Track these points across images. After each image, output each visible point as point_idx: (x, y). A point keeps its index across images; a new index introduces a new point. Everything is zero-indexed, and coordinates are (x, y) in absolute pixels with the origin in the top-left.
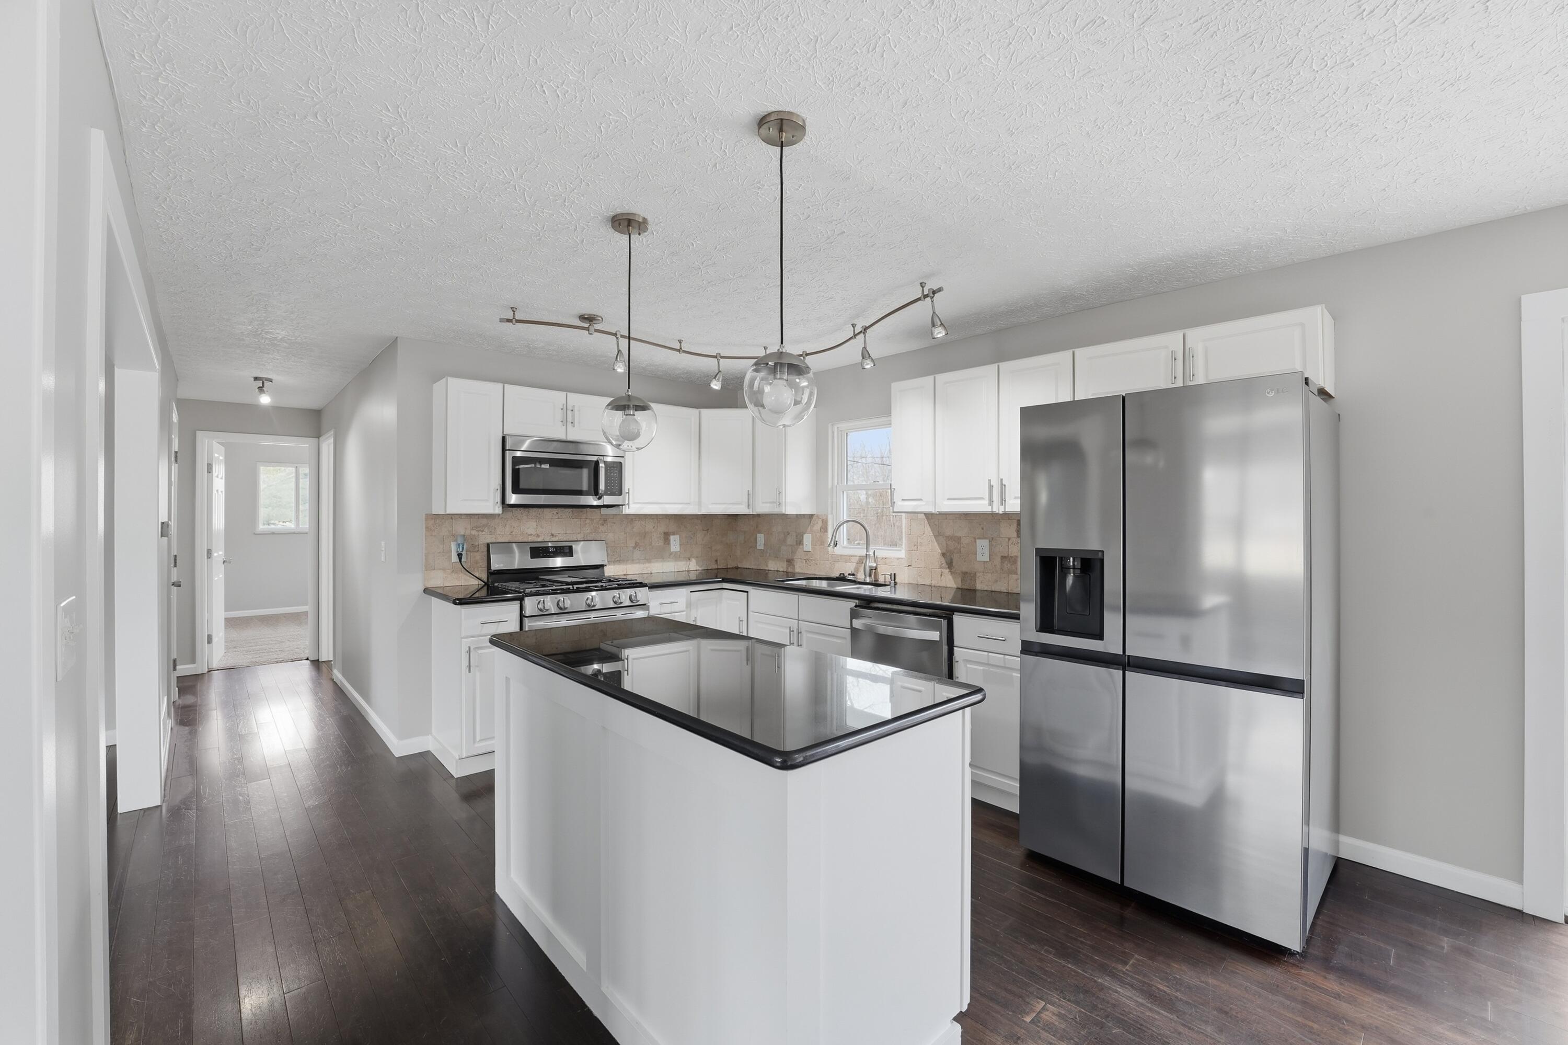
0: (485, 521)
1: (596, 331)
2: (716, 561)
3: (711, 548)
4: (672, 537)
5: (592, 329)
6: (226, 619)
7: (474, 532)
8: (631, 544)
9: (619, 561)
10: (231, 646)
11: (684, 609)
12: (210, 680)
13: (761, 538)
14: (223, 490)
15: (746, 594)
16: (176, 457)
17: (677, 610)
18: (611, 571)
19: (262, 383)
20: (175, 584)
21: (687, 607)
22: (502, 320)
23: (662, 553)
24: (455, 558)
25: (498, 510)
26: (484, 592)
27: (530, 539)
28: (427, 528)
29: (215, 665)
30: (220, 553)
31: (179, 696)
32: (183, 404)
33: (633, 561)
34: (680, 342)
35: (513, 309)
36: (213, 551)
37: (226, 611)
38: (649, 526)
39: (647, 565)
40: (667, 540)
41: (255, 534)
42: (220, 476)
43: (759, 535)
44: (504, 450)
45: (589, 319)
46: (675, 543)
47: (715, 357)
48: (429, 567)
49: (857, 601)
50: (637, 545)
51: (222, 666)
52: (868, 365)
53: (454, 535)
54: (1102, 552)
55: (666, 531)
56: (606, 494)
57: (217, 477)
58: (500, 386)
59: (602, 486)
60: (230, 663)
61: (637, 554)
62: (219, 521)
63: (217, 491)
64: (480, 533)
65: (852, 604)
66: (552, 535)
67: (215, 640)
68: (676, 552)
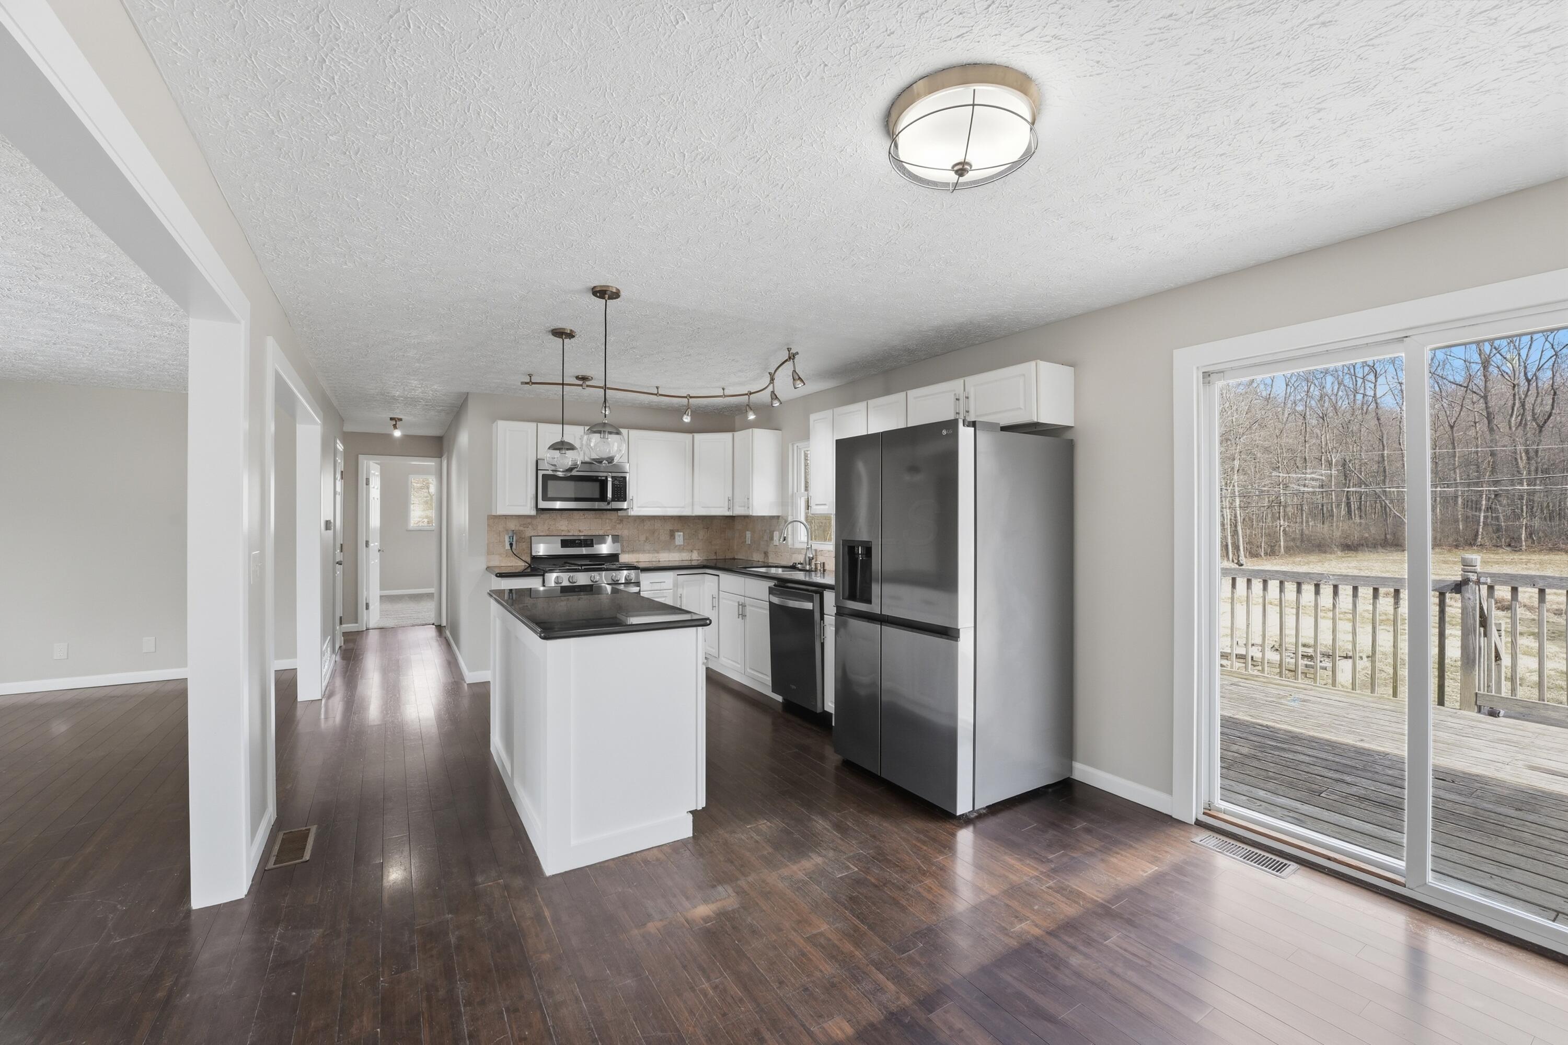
0: (529, 520)
1: (587, 386)
2: (716, 553)
3: (710, 542)
4: (677, 534)
5: (584, 386)
6: (381, 597)
7: (521, 528)
8: (643, 538)
9: (633, 551)
10: (383, 613)
11: (671, 587)
12: (367, 635)
13: (748, 534)
14: (379, 497)
15: (717, 577)
16: (342, 475)
17: (665, 588)
18: (624, 558)
19: (395, 421)
20: (340, 563)
21: (674, 586)
22: (522, 383)
23: (669, 545)
24: (508, 547)
25: (533, 513)
26: (529, 570)
27: (563, 533)
28: (488, 525)
29: (371, 626)
30: (376, 544)
31: (344, 643)
32: (347, 438)
33: (644, 551)
34: (657, 388)
35: (530, 376)
36: (370, 542)
37: (381, 589)
38: (658, 525)
39: (656, 555)
40: (672, 536)
41: (407, 531)
42: (376, 487)
43: (747, 532)
44: (537, 470)
45: (584, 378)
46: (679, 538)
47: (686, 397)
48: (489, 553)
49: (776, 582)
50: (647, 538)
51: (376, 626)
52: (776, 404)
53: (507, 530)
54: (871, 542)
55: (672, 529)
56: (613, 500)
57: (374, 488)
58: (534, 424)
59: (610, 495)
60: (381, 625)
61: (647, 547)
62: (375, 520)
63: (374, 498)
64: (526, 529)
65: (771, 584)
66: (580, 531)
67: (371, 607)
68: (680, 545)
